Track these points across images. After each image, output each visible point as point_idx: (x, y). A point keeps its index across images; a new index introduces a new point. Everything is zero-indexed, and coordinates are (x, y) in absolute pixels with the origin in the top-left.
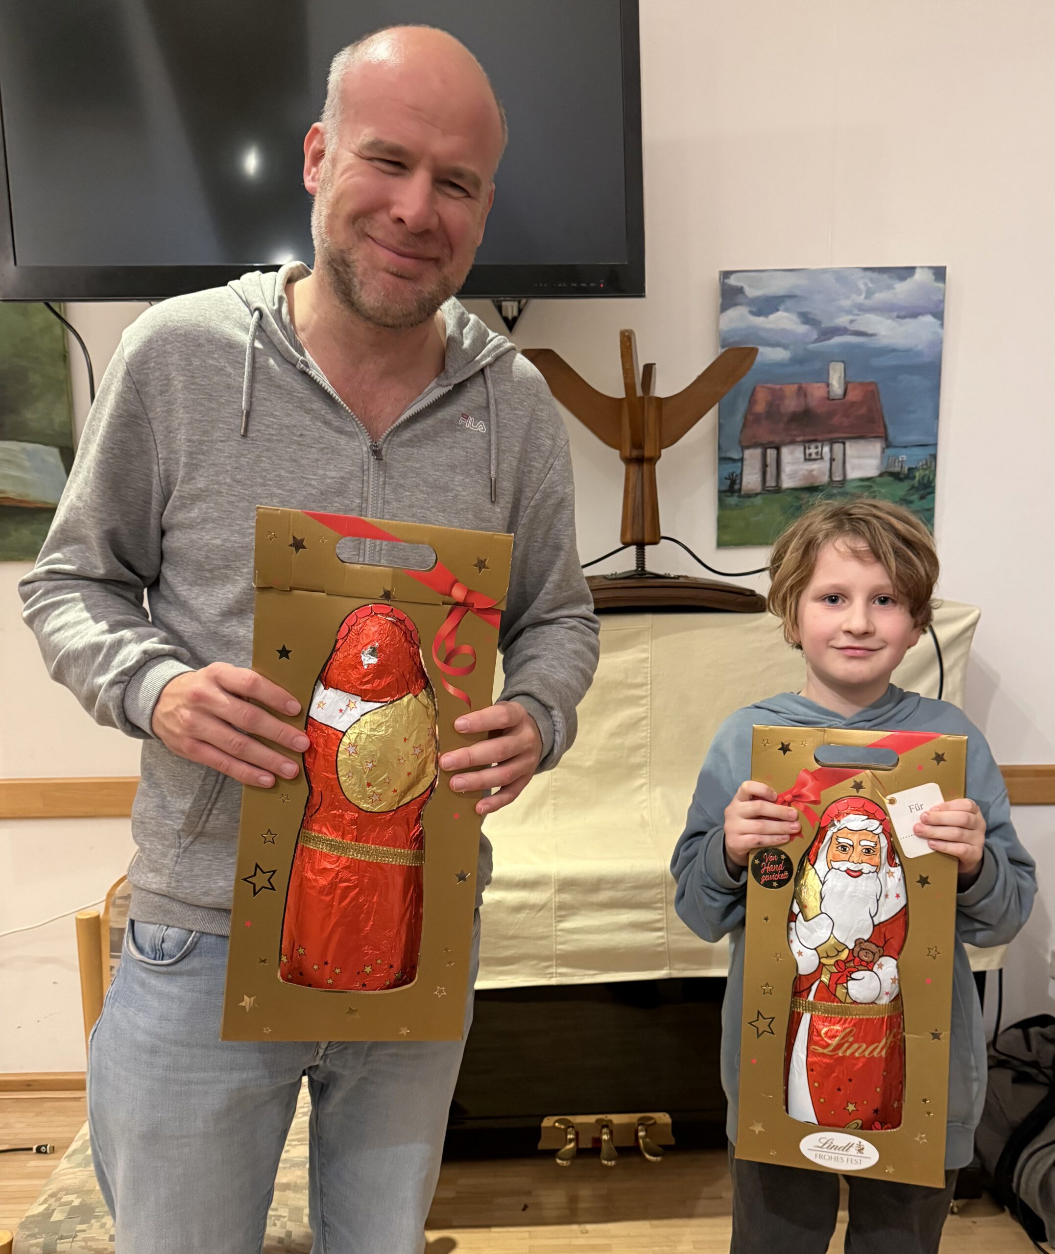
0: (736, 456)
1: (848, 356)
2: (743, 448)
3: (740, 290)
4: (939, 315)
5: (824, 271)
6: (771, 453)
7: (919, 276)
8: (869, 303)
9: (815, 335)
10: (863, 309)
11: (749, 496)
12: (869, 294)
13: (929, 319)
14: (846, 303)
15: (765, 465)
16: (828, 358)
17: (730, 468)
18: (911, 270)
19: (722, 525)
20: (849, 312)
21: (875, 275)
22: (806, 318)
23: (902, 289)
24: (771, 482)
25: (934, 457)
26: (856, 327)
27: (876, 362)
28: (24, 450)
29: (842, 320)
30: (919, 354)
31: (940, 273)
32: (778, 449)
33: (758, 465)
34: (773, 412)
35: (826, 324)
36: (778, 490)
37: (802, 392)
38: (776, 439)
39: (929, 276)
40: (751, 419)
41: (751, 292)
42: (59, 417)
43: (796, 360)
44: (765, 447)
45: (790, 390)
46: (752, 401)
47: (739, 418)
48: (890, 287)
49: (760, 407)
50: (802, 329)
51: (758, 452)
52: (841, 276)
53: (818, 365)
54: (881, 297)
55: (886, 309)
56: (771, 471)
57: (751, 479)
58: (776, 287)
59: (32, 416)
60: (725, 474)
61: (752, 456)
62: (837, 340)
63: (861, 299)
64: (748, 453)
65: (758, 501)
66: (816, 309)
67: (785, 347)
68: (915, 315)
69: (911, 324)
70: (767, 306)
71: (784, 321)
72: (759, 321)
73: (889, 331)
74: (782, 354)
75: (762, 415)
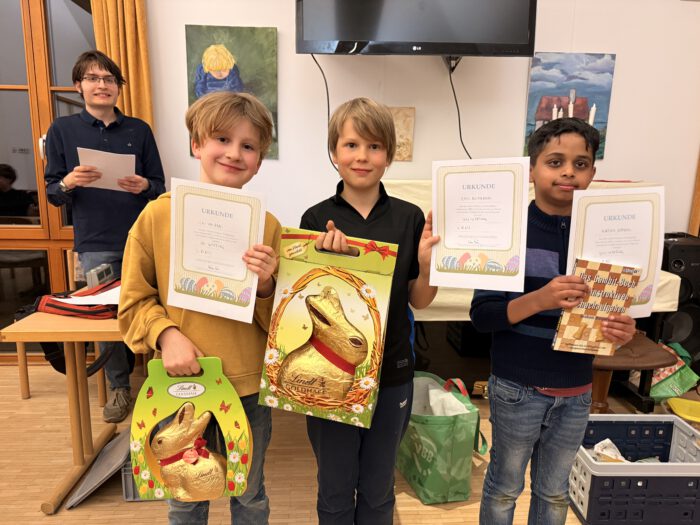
0: (533, 124)
1: (577, 87)
2: (536, 120)
3: (539, 60)
4: (612, 73)
5: (571, 54)
7: (606, 57)
8: (587, 67)
9: (566, 78)
10: (585, 69)
12: (587, 63)
13: (608, 74)
14: (578, 67)
16: (570, 87)
17: (530, 128)
18: (603, 55)
20: (579, 70)
21: (593, 58)
22: (563, 72)
23: (599, 62)
25: (606, 127)
26: (581, 76)
27: (589, 90)
29: (576, 73)
30: (603, 87)
31: (613, 57)
34: (548, 107)
35: (570, 74)
37: (559, 100)
39: (610, 58)
40: (540, 109)
41: (543, 61)
43: (558, 88)
45: (555, 99)
47: (535, 109)
48: (595, 61)
49: (543, 105)
50: (561, 76)
51: (541, 122)
52: (577, 56)
53: (566, 90)
54: (591, 65)
55: (593, 70)
58: (553, 59)
60: (529, 130)
62: (574, 81)
63: (584, 65)
64: (537, 123)
66: (566, 68)
67: (554, 82)
68: (603, 72)
69: (602, 76)
70: (549, 66)
71: (554, 72)
72: (545, 72)
73: (593, 78)
74: (552, 85)
75: (544, 109)
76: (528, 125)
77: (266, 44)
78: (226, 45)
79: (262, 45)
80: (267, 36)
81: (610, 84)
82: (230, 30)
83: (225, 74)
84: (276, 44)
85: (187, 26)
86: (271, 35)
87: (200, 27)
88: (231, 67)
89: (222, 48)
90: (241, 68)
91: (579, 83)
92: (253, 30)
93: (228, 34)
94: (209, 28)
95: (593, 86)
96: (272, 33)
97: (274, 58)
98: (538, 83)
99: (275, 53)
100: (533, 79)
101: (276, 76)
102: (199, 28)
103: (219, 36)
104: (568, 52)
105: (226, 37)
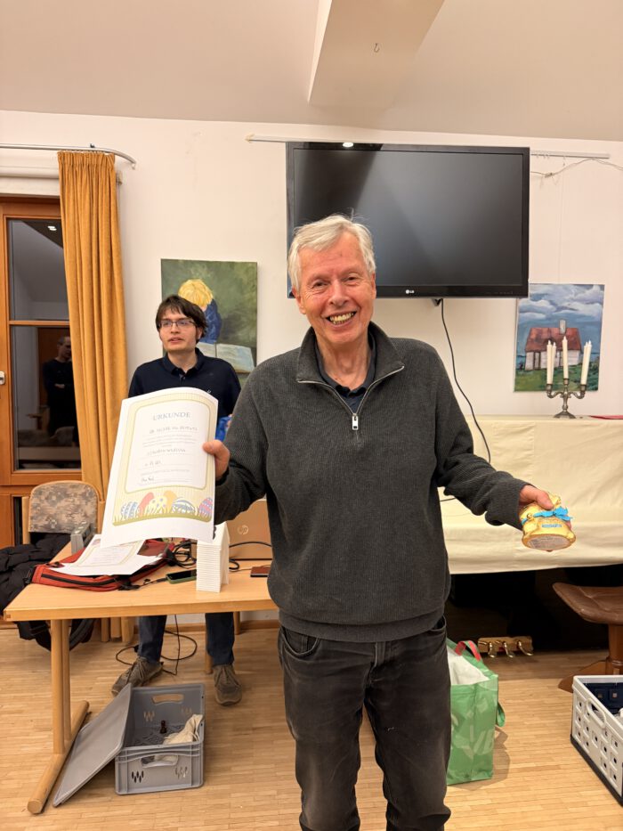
0: (523, 355)
1: (568, 318)
2: (527, 352)
4: (602, 303)
5: (559, 285)
6: (537, 354)
7: (595, 288)
8: (575, 298)
9: (555, 309)
10: (573, 300)
11: (528, 371)
12: (576, 294)
13: (598, 304)
14: (567, 298)
15: (534, 359)
16: (559, 318)
17: (521, 360)
18: (592, 286)
19: (517, 383)
20: (568, 301)
21: (582, 289)
22: (552, 303)
23: (588, 293)
24: (537, 366)
25: (599, 358)
26: (570, 307)
27: (578, 320)
28: (236, 348)
29: (566, 304)
30: (593, 318)
31: (602, 287)
32: (540, 353)
33: (532, 359)
34: (538, 339)
35: (559, 305)
36: (539, 369)
37: (549, 331)
38: (539, 349)
39: (598, 288)
40: (530, 341)
41: (532, 292)
42: (252, 336)
43: (548, 319)
44: (535, 352)
45: (545, 330)
47: (525, 341)
48: (584, 292)
49: (533, 336)
50: (551, 307)
51: (532, 354)
52: (566, 287)
53: (556, 321)
54: (579, 295)
55: (581, 301)
56: (537, 361)
57: (529, 365)
58: (541, 290)
59: (241, 334)
60: (519, 362)
61: (530, 355)
62: (563, 312)
63: (573, 296)
64: (528, 354)
65: (531, 373)
66: (555, 299)
67: (543, 313)
68: (592, 303)
69: (591, 306)
70: (538, 297)
71: (543, 303)
72: (534, 303)
73: (582, 309)
74: (541, 316)
75: (534, 339)
76: (519, 356)
77: (245, 279)
78: (204, 280)
79: (241, 280)
80: (247, 271)
81: (600, 315)
82: (208, 263)
83: (204, 309)
84: (256, 279)
85: (162, 261)
86: (251, 270)
87: (177, 261)
88: (209, 302)
89: (199, 283)
91: (570, 314)
92: (232, 264)
93: (206, 268)
94: (186, 262)
95: (583, 316)
96: (253, 268)
97: (254, 294)
98: (527, 314)
99: (255, 288)
100: (522, 311)
101: (256, 311)
102: (175, 262)
103: (196, 271)
104: (557, 283)
105: (203, 271)
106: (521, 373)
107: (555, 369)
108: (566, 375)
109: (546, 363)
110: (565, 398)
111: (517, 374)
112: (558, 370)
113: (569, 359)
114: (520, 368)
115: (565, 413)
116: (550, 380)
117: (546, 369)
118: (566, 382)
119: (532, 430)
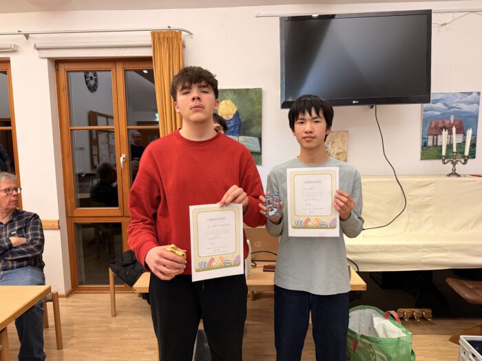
0: (426, 137)
1: (455, 114)
2: (428, 135)
4: (478, 104)
5: (450, 93)
6: (435, 137)
7: (474, 94)
8: (460, 101)
9: (447, 108)
11: (430, 147)
12: (461, 98)
13: (475, 104)
14: (455, 101)
16: (450, 114)
17: (424, 140)
18: (472, 93)
19: (422, 154)
20: (456, 103)
21: (465, 95)
22: (445, 105)
23: (469, 97)
24: (435, 144)
25: (477, 138)
26: (457, 107)
27: (462, 115)
28: (249, 138)
29: (454, 105)
30: (472, 113)
31: (479, 93)
32: (437, 136)
33: (432, 139)
34: (436, 127)
35: (450, 106)
36: (437, 146)
37: (443, 122)
38: (436, 133)
39: (476, 94)
40: (431, 129)
41: (432, 98)
42: (259, 131)
43: (442, 115)
44: (434, 135)
45: (441, 121)
46: (431, 124)
47: (427, 128)
48: (466, 97)
49: (433, 126)
50: (444, 107)
51: (432, 137)
52: (454, 94)
53: (447, 116)
54: (464, 99)
55: (464, 102)
56: (435, 141)
57: (430, 143)
58: (438, 97)
59: (253, 130)
60: (423, 142)
61: (430, 137)
62: (453, 110)
63: (458, 100)
66: (447, 102)
67: (439, 111)
68: (472, 104)
69: (471, 106)
70: (436, 101)
71: (439, 105)
72: (433, 105)
73: (465, 108)
74: (439, 113)
75: (433, 128)
76: (423, 138)
77: (255, 98)
79: (253, 99)
80: (256, 93)
81: (477, 111)
82: (234, 91)
83: (231, 117)
84: (261, 98)
86: (258, 93)
88: (235, 112)
89: (229, 102)
90: (240, 113)
91: (456, 111)
92: (247, 90)
93: (233, 93)
94: (222, 90)
95: (465, 112)
96: (259, 91)
97: (260, 107)
98: (428, 112)
99: (260, 103)
100: (425, 110)
101: (261, 117)
103: (227, 95)
104: (448, 92)
105: (231, 95)
106: (425, 148)
107: (447, 146)
108: (455, 150)
109: (441, 142)
110: (454, 164)
111: (422, 149)
112: (450, 146)
113: (457, 139)
114: (424, 145)
115: (454, 174)
116: (444, 153)
117: (441, 146)
118: (455, 154)
119: (433, 184)
